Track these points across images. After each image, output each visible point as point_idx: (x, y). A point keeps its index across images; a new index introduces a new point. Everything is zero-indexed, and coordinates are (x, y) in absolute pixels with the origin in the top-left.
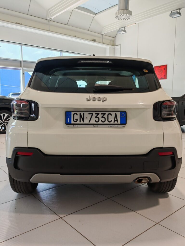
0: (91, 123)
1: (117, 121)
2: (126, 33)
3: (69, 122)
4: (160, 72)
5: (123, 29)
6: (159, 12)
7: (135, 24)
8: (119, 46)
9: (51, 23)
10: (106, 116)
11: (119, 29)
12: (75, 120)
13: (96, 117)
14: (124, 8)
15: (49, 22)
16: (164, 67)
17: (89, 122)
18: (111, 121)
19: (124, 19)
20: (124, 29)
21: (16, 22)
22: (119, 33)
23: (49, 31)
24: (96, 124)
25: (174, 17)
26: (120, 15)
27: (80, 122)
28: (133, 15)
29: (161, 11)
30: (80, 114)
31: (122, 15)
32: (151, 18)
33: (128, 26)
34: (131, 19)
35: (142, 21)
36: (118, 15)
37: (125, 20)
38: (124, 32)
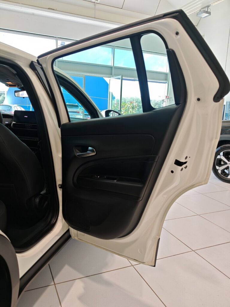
9: (98, 6)
11: (200, 11)
15: (95, 5)
20: (206, 10)
21: (49, 8)
23: (95, 18)
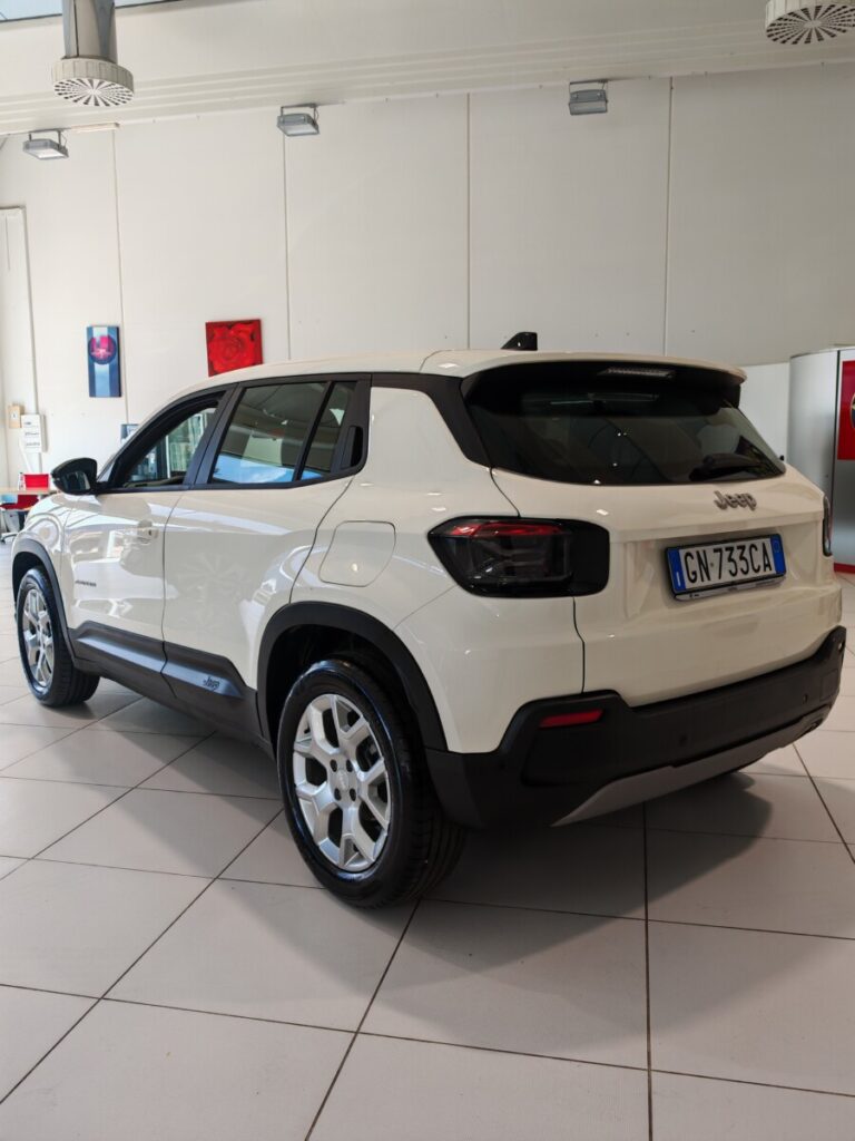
0: (723, 580)
1: (769, 565)
2: (66, 160)
3: (679, 584)
4: (234, 349)
5: (54, 136)
6: (227, 99)
7: (113, 128)
8: (20, 211)
10: (746, 554)
12: (693, 577)
13: (730, 560)
14: (97, 53)
16: (248, 328)
17: (720, 577)
18: (759, 567)
19: (92, 102)
22: (31, 151)
24: (733, 583)
25: (290, 132)
26: (86, 80)
27: (702, 580)
28: (136, 90)
29: (237, 98)
30: (698, 553)
31: (91, 82)
32: (194, 116)
33: (80, 131)
34: (122, 108)
35: (151, 120)
36: (74, 80)
37: (97, 104)
38: (59, 154)
